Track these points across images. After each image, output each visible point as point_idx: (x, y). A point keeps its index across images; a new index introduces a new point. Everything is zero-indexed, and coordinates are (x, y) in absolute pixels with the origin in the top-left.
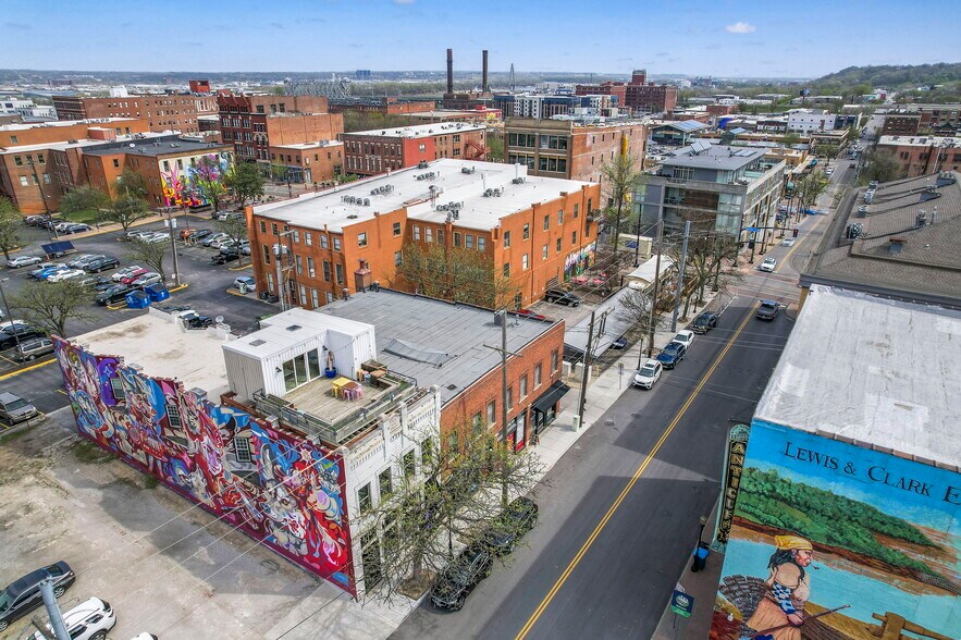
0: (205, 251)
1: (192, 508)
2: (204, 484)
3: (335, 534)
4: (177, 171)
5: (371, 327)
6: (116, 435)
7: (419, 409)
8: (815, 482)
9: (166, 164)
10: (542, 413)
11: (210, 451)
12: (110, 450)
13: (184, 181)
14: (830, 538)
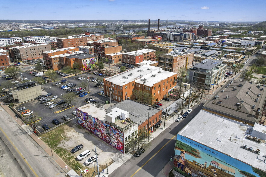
0: (93, 83)
1: (98, 138)
2: (101, 135)
3: (121, 144)
4: (86, 62)
5: (128, 112)
6: (85, 125)
7: (135, 126)
8: (185, 143)
9: (84, 61)
10: (157, 126)
11: (103, 130)
12: (83, 127)
13: (87, 64)
14: (187, 150)
